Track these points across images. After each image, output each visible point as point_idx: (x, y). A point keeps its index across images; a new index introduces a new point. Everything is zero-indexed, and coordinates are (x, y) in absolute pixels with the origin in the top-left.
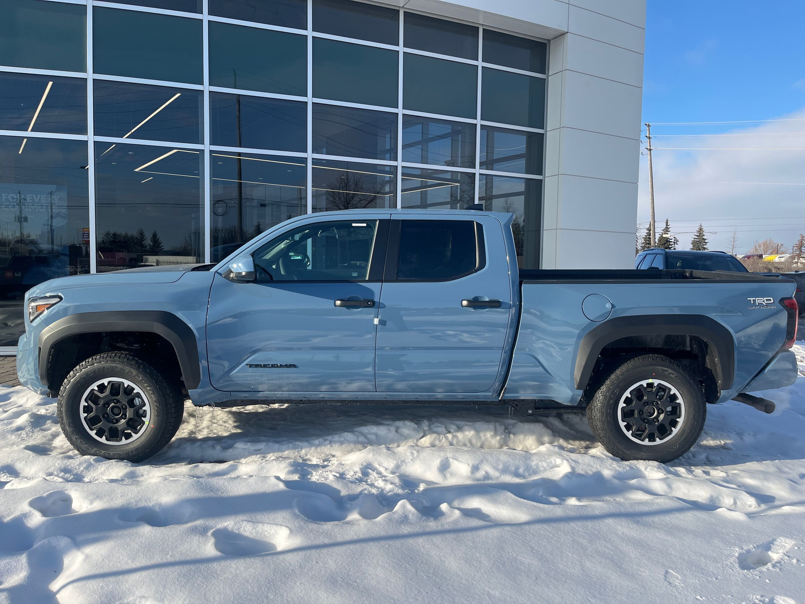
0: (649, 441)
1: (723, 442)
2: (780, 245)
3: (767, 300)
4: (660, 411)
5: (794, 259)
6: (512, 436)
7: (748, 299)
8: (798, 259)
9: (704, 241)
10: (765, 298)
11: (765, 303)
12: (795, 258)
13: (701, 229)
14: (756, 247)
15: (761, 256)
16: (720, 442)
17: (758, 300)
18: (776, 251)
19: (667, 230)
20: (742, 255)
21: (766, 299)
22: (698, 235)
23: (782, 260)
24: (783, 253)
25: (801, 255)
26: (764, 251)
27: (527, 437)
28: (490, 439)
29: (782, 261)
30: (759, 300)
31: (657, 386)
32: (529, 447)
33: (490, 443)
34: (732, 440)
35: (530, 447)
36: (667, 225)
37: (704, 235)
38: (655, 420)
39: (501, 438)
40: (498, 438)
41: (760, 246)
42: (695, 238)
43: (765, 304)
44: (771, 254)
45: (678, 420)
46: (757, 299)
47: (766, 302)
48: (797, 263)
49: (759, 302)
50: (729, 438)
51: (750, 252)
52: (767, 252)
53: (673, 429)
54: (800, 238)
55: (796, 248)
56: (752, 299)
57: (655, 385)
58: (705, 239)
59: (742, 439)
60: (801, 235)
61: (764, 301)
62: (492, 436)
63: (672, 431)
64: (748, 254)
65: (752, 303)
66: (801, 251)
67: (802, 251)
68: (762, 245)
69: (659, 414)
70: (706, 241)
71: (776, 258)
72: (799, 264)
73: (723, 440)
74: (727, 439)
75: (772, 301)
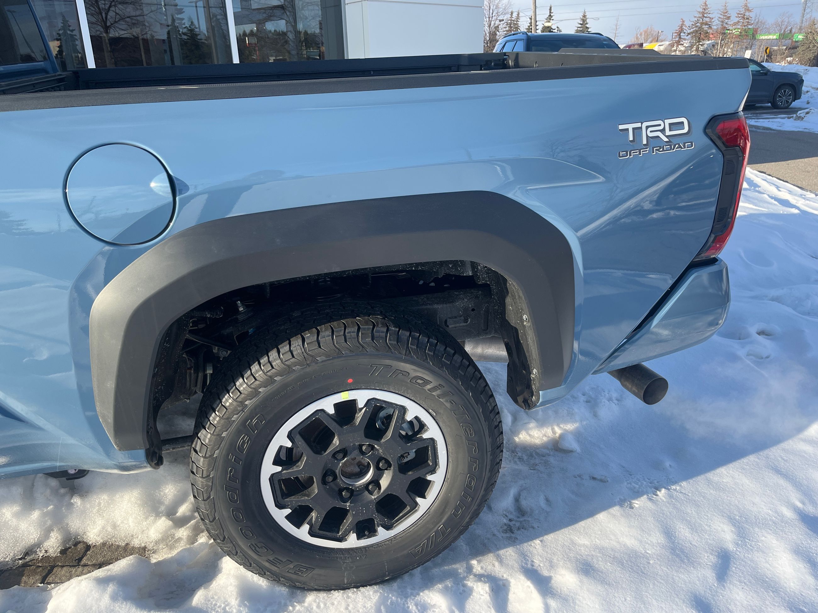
0: (358, 538)
1: (558, 431)
2: (660, 31)
3: (672, 126)
4: (381, 465)
5: (673, 47)
6: (77, 501)
7: (621, 127)
8: (677, 46)
9: (587, 30)
10: (668, 122)
11: (667, 137)
12: (674, 45)
13: (584, 16)
14: (637, 35)
15: (641, 45)
16: (553, 429)
17: (647, 127)
18: (657, 40)
19: (550, 18)
20: (623, 44)
21: (670, 125)
22: (582, 23)
23: (662, 48)
24: (662, 41)
25: (680, 42)
26: (645, 40)
27: (117, 496)
28: (14, 522)
29: (662, 50)
30: (650, 129)
31: (365, 406)
32: (118, 523)
33: (16, 529)
34: (575, 421)
35: (122, 522)
36: (550, 12)
37: (587, 24)
38: (370, 487)
39: (44, 515)
40: (36, 515)
41: (641, 35)
42: (578, 27)
43: (666, 139)
44: (651, 42)
45: (429, 478)
46: (645, 124)
47: (668, 133)
48: (675, 51)
49: (650, 135)
50: (571, 417)
51: (631, 42)
52: (647, 41)
53: (419, 500)
54: (681, 23)
55: (676, 34)
56: (630, 127)
57: (361, 404)
58: (589, 28)
59: (595, 415)
60: (682, 19)
61: (663, 131)
62: (17, 515)
63: (416, 504)
64: (630, 43)
65: (631, 138)
66: (680, 38)
67: (682, 37)
68: (643, 34)
69: (379, 472)
70: (589, 30)
71: (656, 47)
72: (677, 51)
73: (558, 425)
74: (566, 422)
75: (686, 130)
